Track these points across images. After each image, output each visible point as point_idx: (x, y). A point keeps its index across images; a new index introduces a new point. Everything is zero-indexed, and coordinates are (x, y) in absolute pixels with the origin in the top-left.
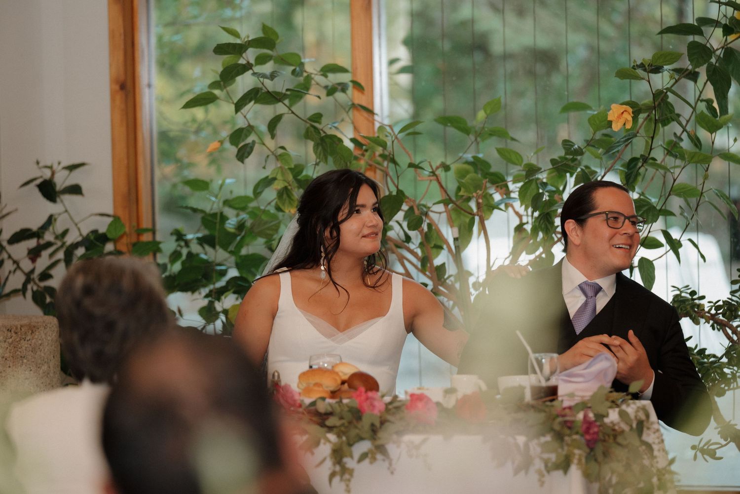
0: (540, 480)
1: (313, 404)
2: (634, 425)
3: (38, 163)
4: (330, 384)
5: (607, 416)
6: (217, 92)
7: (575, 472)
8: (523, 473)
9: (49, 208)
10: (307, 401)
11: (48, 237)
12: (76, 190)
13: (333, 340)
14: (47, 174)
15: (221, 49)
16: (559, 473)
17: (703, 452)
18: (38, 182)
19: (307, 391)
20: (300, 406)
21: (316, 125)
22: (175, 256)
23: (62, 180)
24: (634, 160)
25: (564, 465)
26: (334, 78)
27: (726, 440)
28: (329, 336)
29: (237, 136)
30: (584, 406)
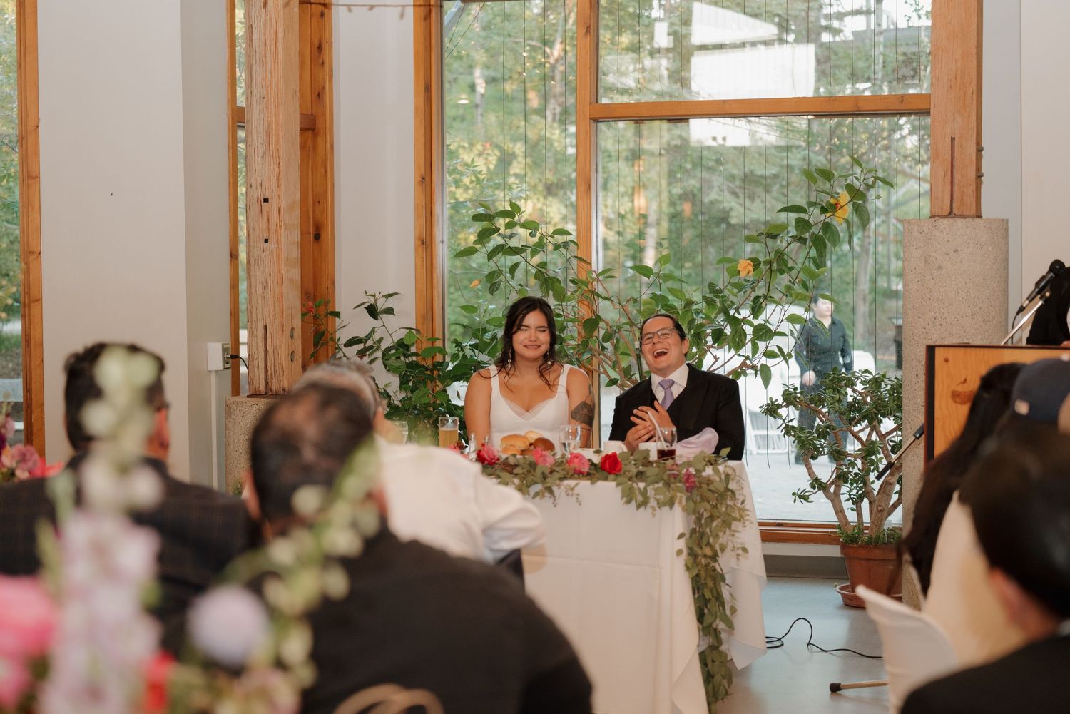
0: (652, 513)
1: (507, 459)
2: (723, 477)
3: (366, 292)
4: (521, 445)
5: (704, 470)
6: (478, 247)
7: (677, 509)
8: (643, 507)
9: (372, 323)
10: (504, 456)
11: (369, 343)
12: (390, 311)
13: (523, 418)
14: (372, 300)
15: (477, 218)
16: (667, 508)
17: (800, 497)
18: (366, 305)
19: (505, 450)
20: (498, 459)
21: (543, 270)
22: (454, 357)
23: (382, 305)
24: (757, 298)
25: (671, 503)
26: (560, 239)
27: (814, 489)
28: (520, 415)
29: (491, 275)
30: (689, 464)
